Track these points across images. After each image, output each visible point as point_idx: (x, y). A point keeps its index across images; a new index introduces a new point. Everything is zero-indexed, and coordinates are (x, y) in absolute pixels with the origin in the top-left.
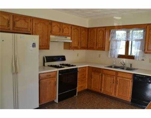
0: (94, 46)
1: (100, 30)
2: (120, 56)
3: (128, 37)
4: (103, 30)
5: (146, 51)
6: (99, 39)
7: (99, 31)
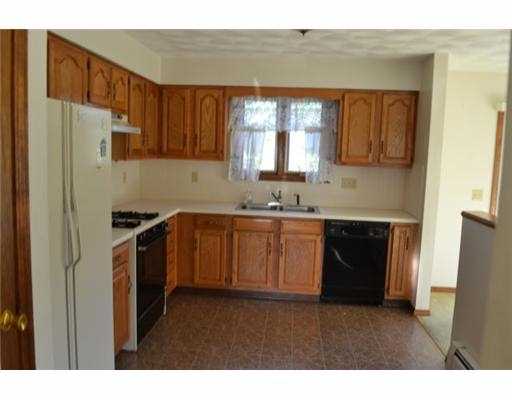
0: (185, 145)
1: (204, 97)
2: (265, 176)
3: (284, 121)
4: (216, 95)
5: (343, 159)
6: (203, 124)
7: (203, 100)
